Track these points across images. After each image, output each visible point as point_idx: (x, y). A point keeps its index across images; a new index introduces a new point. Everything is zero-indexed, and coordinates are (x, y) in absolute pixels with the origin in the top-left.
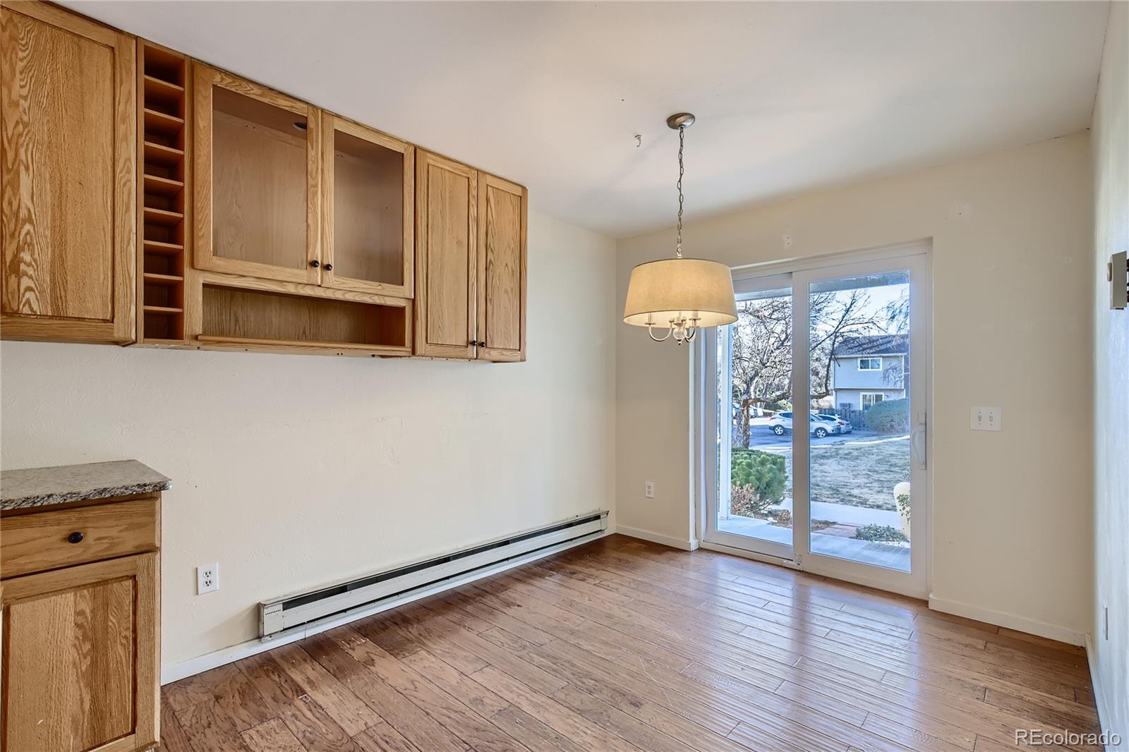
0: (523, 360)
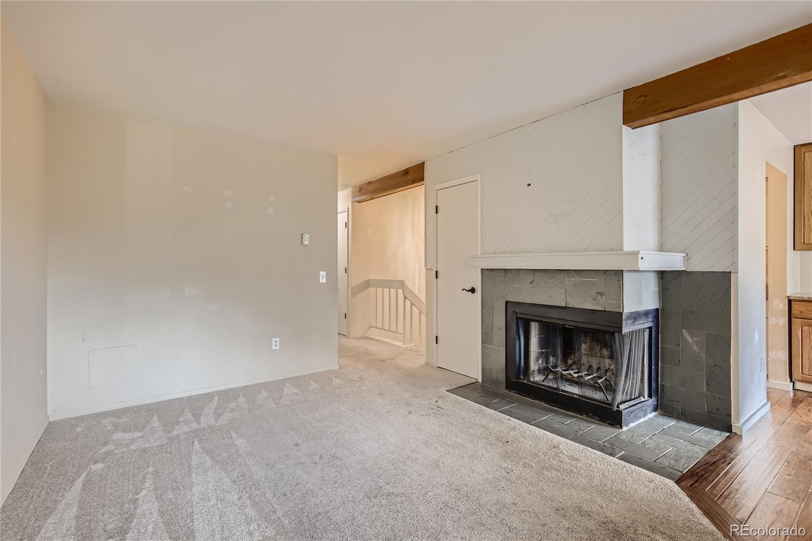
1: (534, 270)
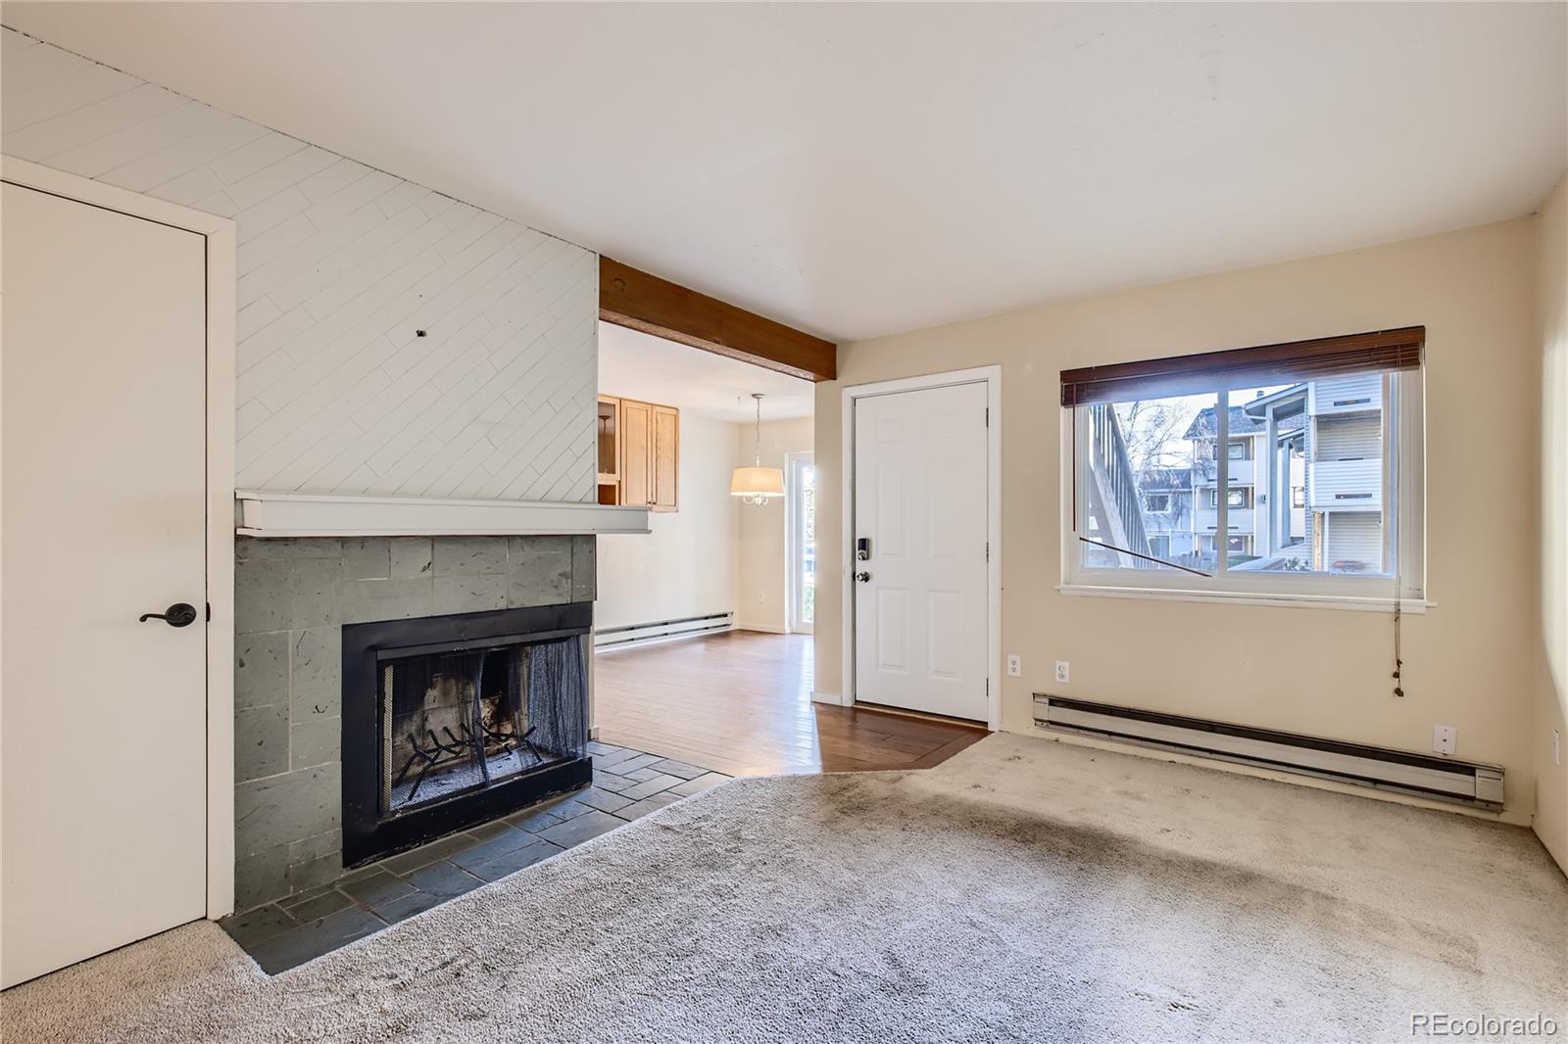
0: (677, 511)
1: (433, 538)
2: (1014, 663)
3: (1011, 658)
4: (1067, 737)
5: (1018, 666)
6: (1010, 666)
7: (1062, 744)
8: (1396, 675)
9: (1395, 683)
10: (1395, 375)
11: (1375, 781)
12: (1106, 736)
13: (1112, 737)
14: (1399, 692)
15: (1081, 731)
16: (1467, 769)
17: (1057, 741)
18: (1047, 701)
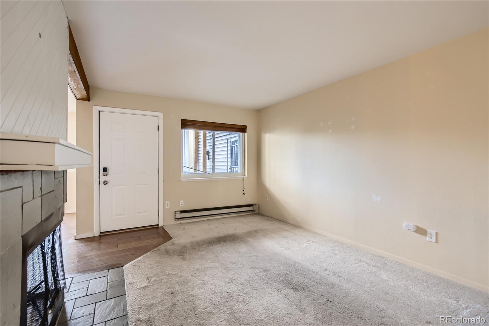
2: (167, 204)
3: (166, 202)
4: (183, 221)
5: (169, 205)
6: (166, 205)
7: (182, 223)
8: (244, 191)
9: (243, 192)
10: (241, 134)
11: (241, 212)
12: (194, 218)
13: (196, 218)
14: (244, 194)
15: (188, 218)
16: (252, 205)
17: (181, 223)
18: (179, 212)
